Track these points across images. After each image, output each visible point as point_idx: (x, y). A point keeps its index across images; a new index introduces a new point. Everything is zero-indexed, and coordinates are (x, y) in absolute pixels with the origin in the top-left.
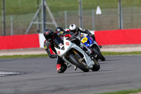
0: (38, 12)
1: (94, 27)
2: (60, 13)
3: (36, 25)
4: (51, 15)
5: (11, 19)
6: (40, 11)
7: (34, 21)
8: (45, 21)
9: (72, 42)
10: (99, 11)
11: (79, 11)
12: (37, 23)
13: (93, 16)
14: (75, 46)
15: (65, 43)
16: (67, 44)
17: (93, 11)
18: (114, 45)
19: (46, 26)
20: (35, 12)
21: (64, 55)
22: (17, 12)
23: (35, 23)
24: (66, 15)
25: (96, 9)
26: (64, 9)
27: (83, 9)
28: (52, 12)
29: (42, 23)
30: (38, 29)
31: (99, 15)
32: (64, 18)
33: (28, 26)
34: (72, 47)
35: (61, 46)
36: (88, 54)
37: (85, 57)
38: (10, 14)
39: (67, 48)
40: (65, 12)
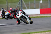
5: (10, 5)
7: (18, 5)
12: (19, 6)
14: (23, 15)
18: (47, 14)
29: (21, 6)
34: (22, 15)
37: (27, 19)
40: (29, 2)
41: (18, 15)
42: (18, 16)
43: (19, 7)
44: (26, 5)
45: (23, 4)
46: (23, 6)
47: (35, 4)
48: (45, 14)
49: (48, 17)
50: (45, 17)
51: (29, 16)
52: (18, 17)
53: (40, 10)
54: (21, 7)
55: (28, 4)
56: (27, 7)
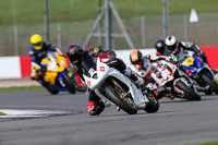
0: (99, 17)
2: (134, 20)
3: (96, 38)
4: (120, 22)
5: (59, 28)
6: (103, 17)
7: (94, 31)
8: (110, 32)
9: (110, 66)
10: (194, 17)
11: (164, 17)
12: (98, 34)
13: (185, 25)
15: (98, 67)
16: (102, 69)
17: (185, 16)
19: (113, 41)
20: (95, 18)
21: (96, 87)
22: (68, 18)
23: (96, 35)
24: (143, 22)
25: (190, 13)
26: (140, 14)
27: (171, 14)
28: (122, 17)
29: (106, 35)
30: (100, 43)
31: (194, 23)
32: (140, 28)
33: (85, 39)
35: (91, 72)
37: (131, 91)
38: (56, 20)
39: (101, 76)
40: (143, 18)
41: (92, 74)
42: (91, 79)
43: (99, 40)
44: (128, 31)
47: (167, 27)
54: (107, 40)
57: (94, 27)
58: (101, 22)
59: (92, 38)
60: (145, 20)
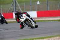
1: (36, 9)
2: (22, 4)
5: (1, 6)
7: (11, 7)
12: (12, 8)
17: (36, 3)
18: (45, 17)
29: (14, 8)
36: (33, 21)
37: (32, 22)
41: (22, 18)
44: (20, 7)
45: (17, 5)
46: (17, 8)
47: (31, 6)
48: (43, 17)
49: (46, 21)
50: (43, 21)
51: (34, 19)
52: (22, 20)
53: (37, 13)
55: (23, 6)
56: (21, 9)
57: (11, 6)
58: (13, 4)
59: (10, 9)
60: (25, 4)
